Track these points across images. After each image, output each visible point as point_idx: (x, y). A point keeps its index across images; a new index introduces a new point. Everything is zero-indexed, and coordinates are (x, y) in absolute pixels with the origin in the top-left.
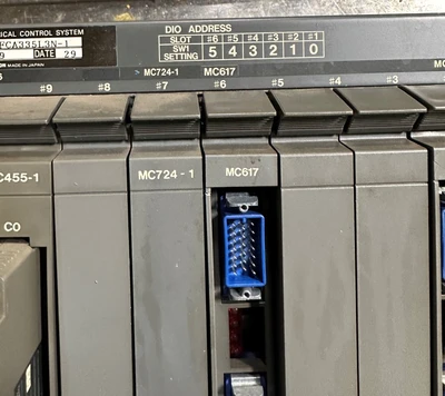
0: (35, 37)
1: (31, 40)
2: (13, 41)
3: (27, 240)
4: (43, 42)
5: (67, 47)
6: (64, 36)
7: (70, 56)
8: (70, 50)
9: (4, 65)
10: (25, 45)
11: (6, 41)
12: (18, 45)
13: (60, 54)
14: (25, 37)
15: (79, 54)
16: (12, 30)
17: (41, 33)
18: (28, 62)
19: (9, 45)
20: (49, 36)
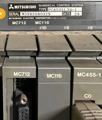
0: (63, 7)
1: (61, 8)
2: (54, 8)
3: (93, 102)
4: (66, 9)
5: (76, 11)
6: (75, 7)
7: (77, 15)
8: (77, 12)
9: (50, 18)
10: (59, 10)
11: (51, 8)
12: (56, 10)
13: (73, 14)
14: (59, 7)
15: (81, 14)
16: (53, 4)
17: (66, 5)
18: (60, 17)
19: (52, 10)
20: (69, 7)
